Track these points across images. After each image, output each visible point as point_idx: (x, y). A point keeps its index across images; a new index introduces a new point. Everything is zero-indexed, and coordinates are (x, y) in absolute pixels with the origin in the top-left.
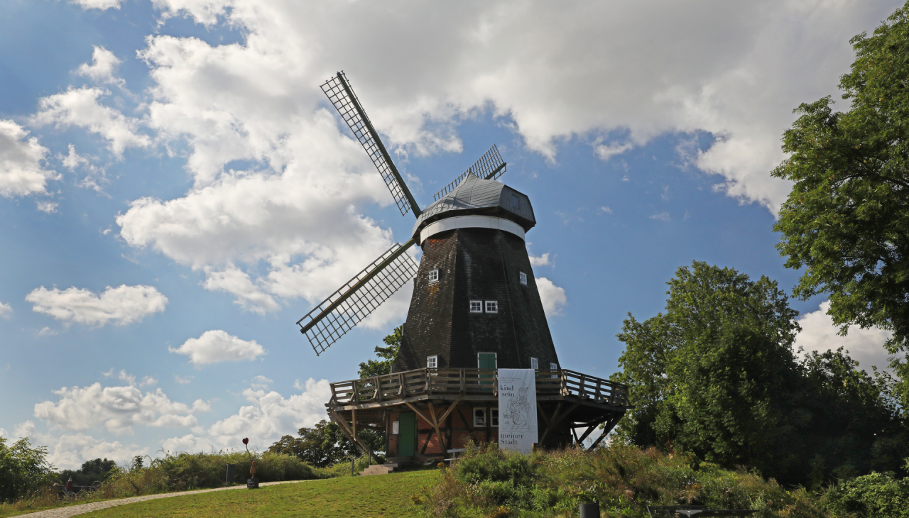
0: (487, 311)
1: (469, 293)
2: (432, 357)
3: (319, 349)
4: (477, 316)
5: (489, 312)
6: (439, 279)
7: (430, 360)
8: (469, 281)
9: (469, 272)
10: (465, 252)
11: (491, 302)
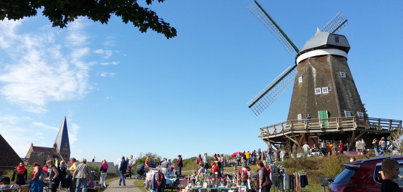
0: (323, 92)
1: (315, 85)
2: (299, 115)
3: (257, 114)
4: (319, 95)
5: (324, 92)
6: (303, 81)
7: (299, 116)
8: (315, 80)
9: (315, 75)
10: (313, 67)
11: (325, 88)
